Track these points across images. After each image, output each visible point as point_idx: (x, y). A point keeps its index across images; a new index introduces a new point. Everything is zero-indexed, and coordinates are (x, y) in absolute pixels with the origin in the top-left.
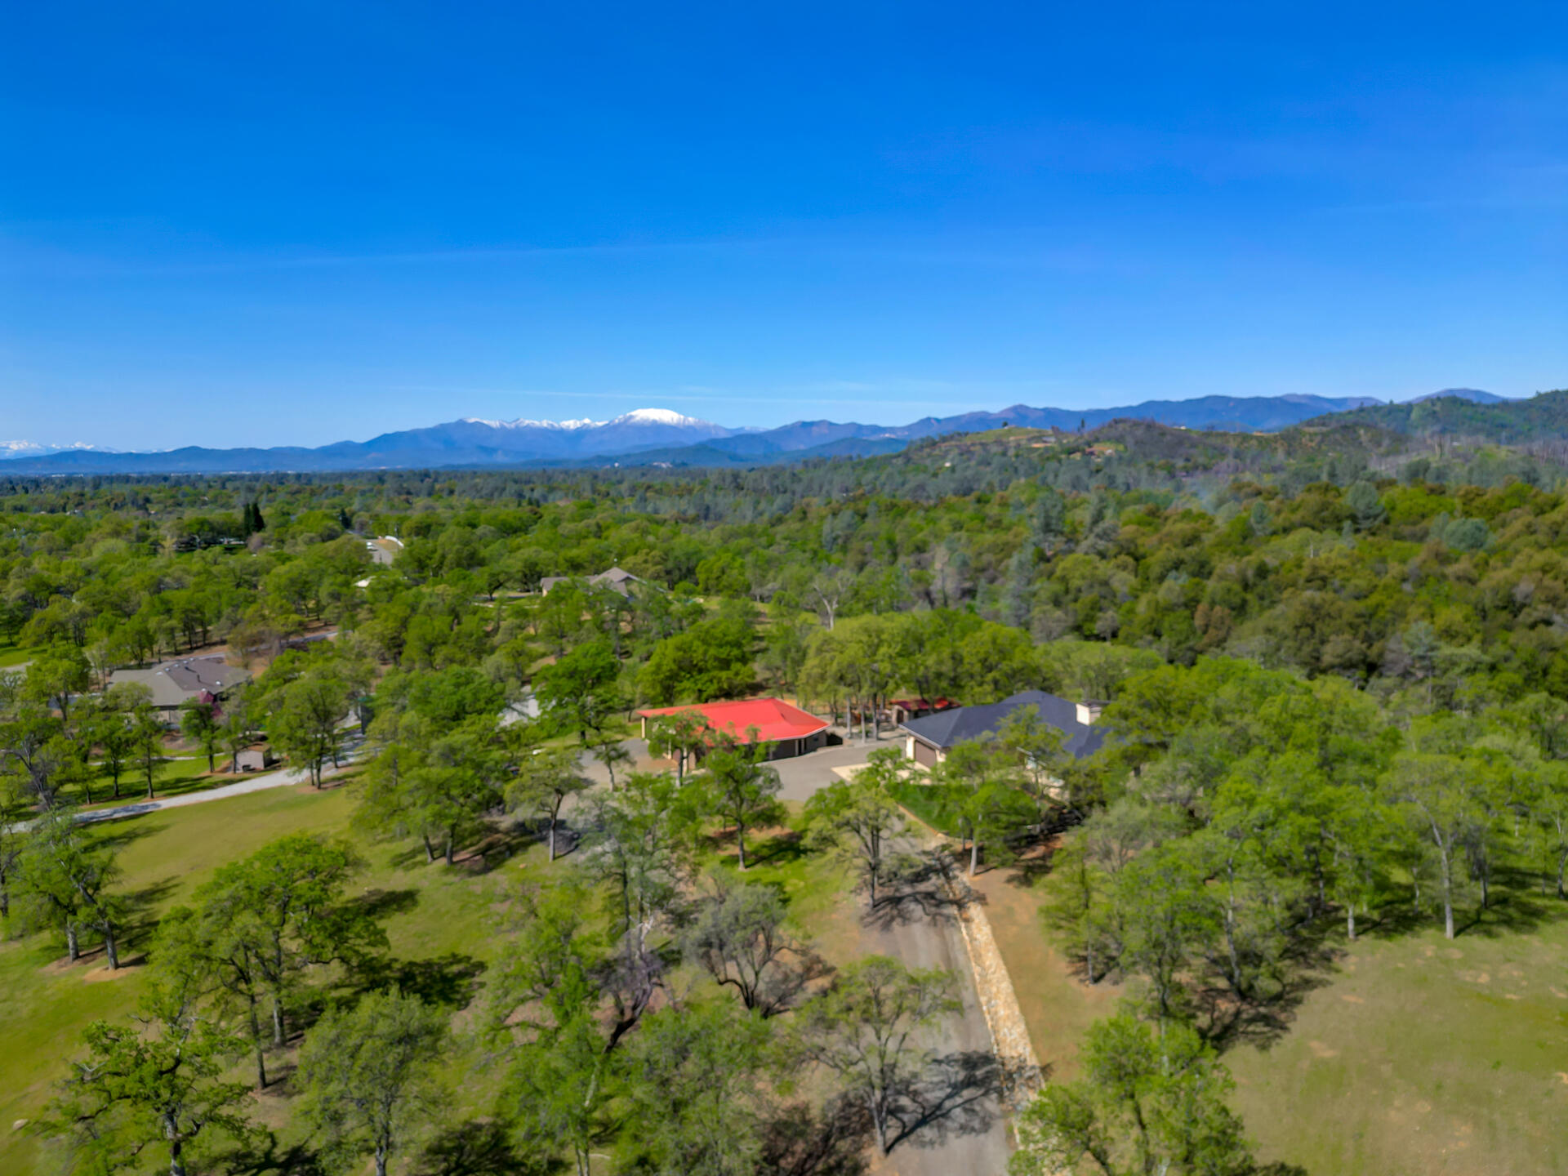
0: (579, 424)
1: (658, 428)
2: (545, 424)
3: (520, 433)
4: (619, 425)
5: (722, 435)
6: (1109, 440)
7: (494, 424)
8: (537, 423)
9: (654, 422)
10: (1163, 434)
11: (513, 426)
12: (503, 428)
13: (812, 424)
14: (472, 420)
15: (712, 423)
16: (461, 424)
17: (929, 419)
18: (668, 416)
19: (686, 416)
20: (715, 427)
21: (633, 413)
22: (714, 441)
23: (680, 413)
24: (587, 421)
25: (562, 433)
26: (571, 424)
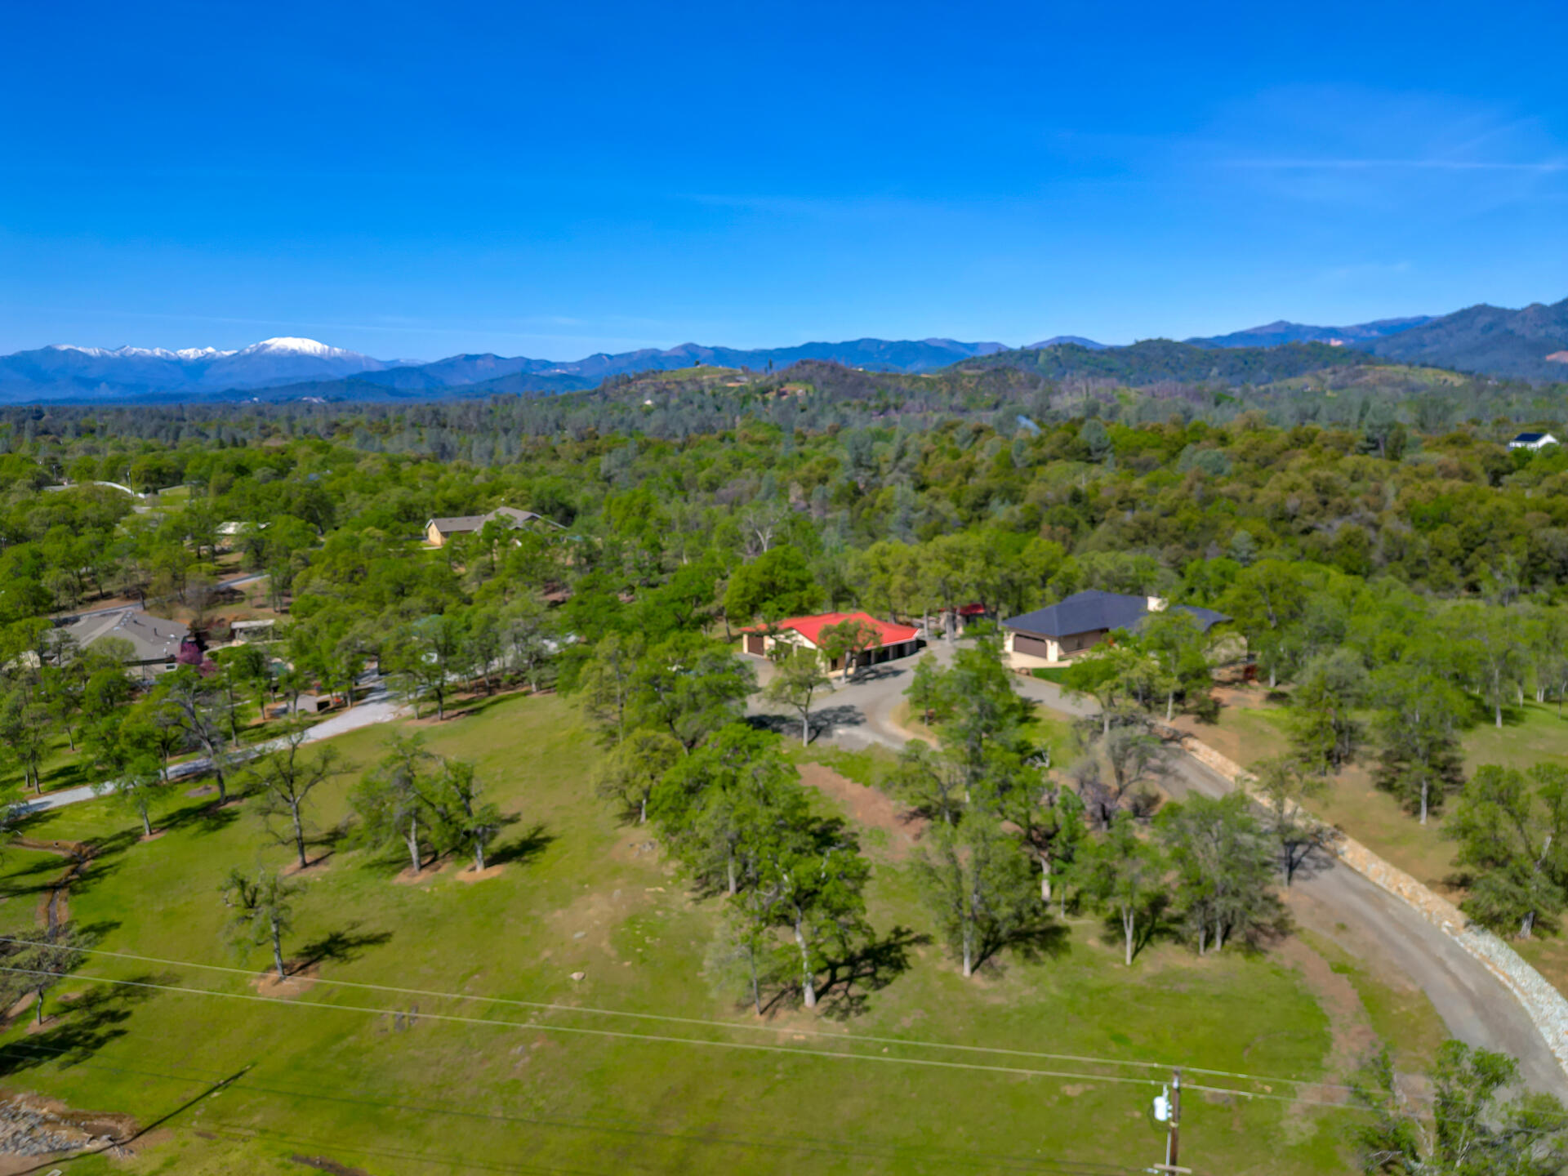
0: (200, 353)
1: (298, 359)
2: (158, 352)
3: (126, 363)
4: (250, 356)
5: (375, 368)
6: (798, 380)
7: (93, 352)
8: (148, 352)
9: (294, 352)
10: (845, 375)
11: (117, 354)
12: (103, 357)
13: (477, 357)
14: (64, 347)
15: (362, 355)
16: (49, 352)
17: (600, 355)
18: (309, 346)
19: (331, 346)
20: (367, 359)
21: (268, 342)
22: (369, 374)
23: (323, 342)
24: (210, 350)
25: (179, 363)
26: (191, 353)
